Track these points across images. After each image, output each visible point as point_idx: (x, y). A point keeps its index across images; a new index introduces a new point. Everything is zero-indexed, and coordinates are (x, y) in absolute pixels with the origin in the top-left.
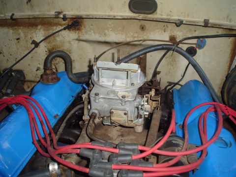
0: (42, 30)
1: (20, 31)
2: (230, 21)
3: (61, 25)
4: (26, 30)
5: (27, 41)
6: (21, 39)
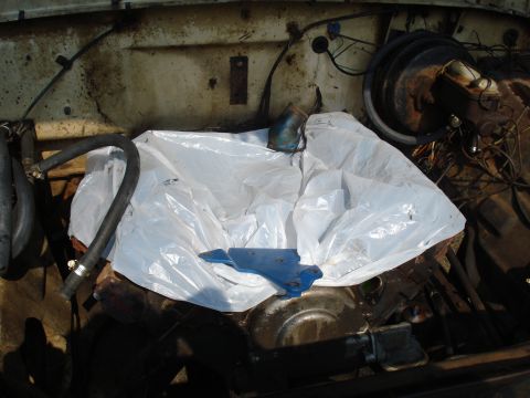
0: (75, 35)
1: (32, 41)
3: (106, 24)
4: (43, 39)
5: (44, 59)
6: (33, 58)
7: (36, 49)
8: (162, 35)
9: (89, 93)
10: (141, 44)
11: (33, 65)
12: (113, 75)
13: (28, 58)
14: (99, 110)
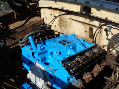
0: (58, 13)
2: (116, 20)
7: (52, 13)
8: (74, 17)
9: (59, 24)
10: (71, 18)
11: (52, 16)
12: (65, 22)
14: (61, 28)
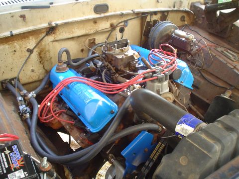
0: (33, 39)
1: (16, 44)
3: (43, 33)
4: (20, 42)
5: (22, 51)
6: (17, 51)
7: (18, 47)
8: (65, 34)
9: (40, 62)
10: (57, 39)
11: (17, 53)
12: (47, 53)
13: (15, 51)
14: (44, 68)
